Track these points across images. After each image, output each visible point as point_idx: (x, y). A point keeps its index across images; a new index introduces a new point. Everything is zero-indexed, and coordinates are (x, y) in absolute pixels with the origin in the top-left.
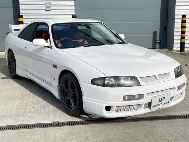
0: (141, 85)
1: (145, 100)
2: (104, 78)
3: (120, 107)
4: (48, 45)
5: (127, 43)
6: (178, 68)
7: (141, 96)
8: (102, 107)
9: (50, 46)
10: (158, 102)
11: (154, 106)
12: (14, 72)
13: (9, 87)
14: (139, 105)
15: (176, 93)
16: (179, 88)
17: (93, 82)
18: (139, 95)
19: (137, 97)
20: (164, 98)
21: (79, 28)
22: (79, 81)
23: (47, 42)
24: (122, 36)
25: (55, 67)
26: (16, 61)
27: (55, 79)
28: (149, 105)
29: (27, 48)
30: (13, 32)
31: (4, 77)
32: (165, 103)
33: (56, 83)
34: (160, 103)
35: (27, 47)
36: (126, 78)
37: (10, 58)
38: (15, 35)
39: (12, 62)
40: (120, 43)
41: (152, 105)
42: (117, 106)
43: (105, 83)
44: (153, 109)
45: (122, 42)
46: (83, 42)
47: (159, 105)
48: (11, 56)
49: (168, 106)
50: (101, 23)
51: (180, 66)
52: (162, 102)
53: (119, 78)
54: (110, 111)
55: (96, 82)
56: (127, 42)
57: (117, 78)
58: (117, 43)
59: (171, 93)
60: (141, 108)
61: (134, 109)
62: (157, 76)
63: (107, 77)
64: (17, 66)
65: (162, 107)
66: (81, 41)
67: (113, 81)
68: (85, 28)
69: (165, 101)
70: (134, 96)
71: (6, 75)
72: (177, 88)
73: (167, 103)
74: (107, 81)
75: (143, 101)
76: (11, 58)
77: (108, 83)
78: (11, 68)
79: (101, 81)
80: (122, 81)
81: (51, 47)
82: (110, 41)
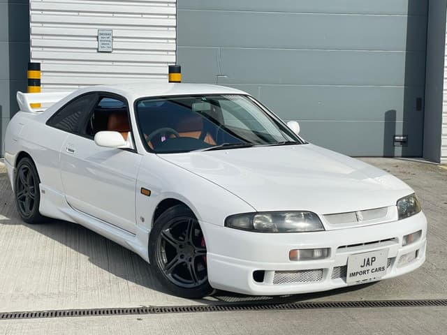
0: (325, 230)
1: (333, 261)
2: (251, 215)
3: (284, 275)
4: (129, 144)
5: (304, 143)
6: (408, 198)
7: (326, 252)
8: (247, 272)
9: (133, 148)
10: (362, 266)
11: (353, 275)
12: (31, 209)
13: (25, 242)
14: (322, 270)
15: (399, 250)
16: (408, 239)
17: (230, 222)
18: (323, 250)
19: (317, 254)
20: (374, 258)
21: (196, 106)
22: (199, 221)
23: (126, 140)
24: (294, 127)
25: (146, 192)
26: (40, 182)
27: (143, 220)
28: (343, 271)
29: (73, 151)
30: (28, 111)
31: (5, 220)
32: (376, 270)
33: (146, 229)
34: (365, 268)
35: (74, 149)
36: (297, 214)
37: (22, 173)
38: (37, 118)
39: (28, 183)
40: (288, 143)
41: (349, 271)
42: (276, 272)
43: (254, 224)
44: (351, 281)
45: (293, 141)
46: (202, 137)
47: (364, 272)
48: (24, 169)
49: (383, 278)
50: (246, 96)
51: (412, 196)
52: (370, 268)
53: (283, 215)
54: (263, 282)
55: (235, 222)
56: (303, 141)
57: (278, 215)
58: (281, 144)
59: (389, 249)
60: (325, 277)
61: (311, 280)
62: (359, 213)
63: (257, 213)
64: (43, 192)
65: (369, 277)
66: (196, 135)
67: (271, 221)
68: (208, 106)
69: (375, 265)
70: (312, 250)
71: (6, 216)
72: (401, 241)
73: (380, 269)
74: (259, 222)
75: (329, 263)
76: (26, 174)
77: (259, 224)
78: (23, 199)
79: (244, 221)
80: (288, 222)
81: (135, 151)
82: (265, 136)
